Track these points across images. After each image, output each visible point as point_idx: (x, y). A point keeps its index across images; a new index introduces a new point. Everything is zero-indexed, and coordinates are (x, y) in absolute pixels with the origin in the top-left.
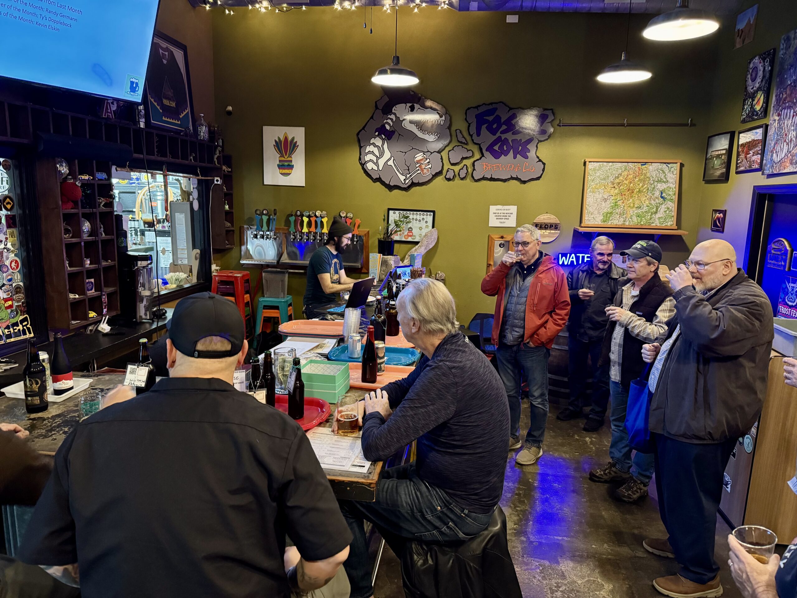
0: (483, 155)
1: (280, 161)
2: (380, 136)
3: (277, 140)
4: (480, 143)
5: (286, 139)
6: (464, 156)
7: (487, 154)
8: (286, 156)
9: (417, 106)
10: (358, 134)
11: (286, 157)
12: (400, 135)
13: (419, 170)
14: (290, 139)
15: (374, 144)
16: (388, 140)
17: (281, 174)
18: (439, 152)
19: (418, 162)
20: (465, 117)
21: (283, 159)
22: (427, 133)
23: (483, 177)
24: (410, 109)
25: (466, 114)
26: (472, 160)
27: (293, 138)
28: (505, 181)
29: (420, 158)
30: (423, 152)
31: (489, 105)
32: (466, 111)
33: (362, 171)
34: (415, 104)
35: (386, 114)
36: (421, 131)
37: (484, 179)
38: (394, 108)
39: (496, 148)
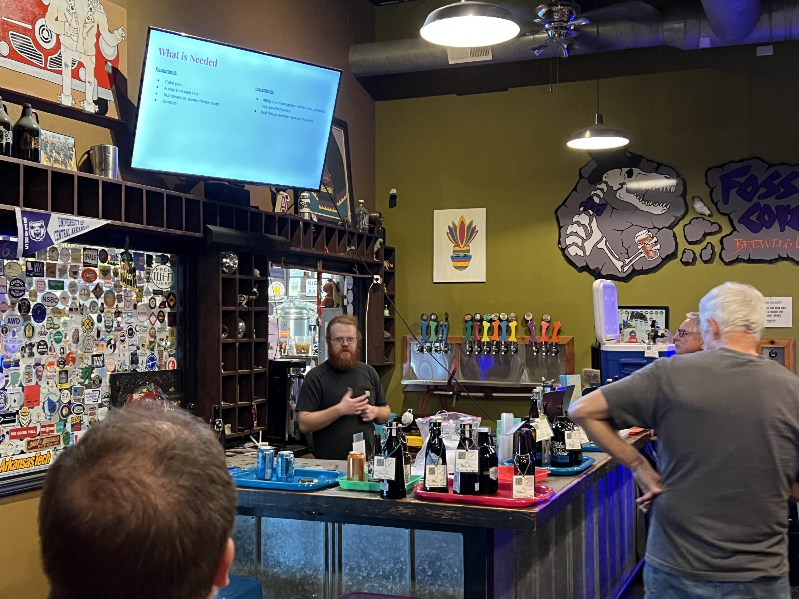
0: (734, 229)
1: (454, 252)
2: (586, 212)
3: (452, 226)
4: (729, 213)
5: (462, 223)
6: (707, 232)
7: (740, 227)
8: (462, 244)
9: (636, 171)
10: (556, 211)
11: (462, 246)
12: (613, 208)
13: (642, 253)
14: (467, 223)
15: (578, 223)
16: (598, 215)
17: (456, 267)
18: (671, 227)
19: (641, 242)
20: (705, 180)
21: (457, 248)
22: (652, 204)
23: (738, 258)
24: (626, 175)
25: (706, 176)
26: (719, 236)
27: (471, 223)
28: (770, 262)
29: (644, 236)
30: (647, 228)
31: (739, 162)
32: (707, 172)
33: (563, 258)
34: (634, 169)
35: (594, 184)
36: (643, 202)
37: (738, 260)
38: (605, 175)
39: (753, 218)
